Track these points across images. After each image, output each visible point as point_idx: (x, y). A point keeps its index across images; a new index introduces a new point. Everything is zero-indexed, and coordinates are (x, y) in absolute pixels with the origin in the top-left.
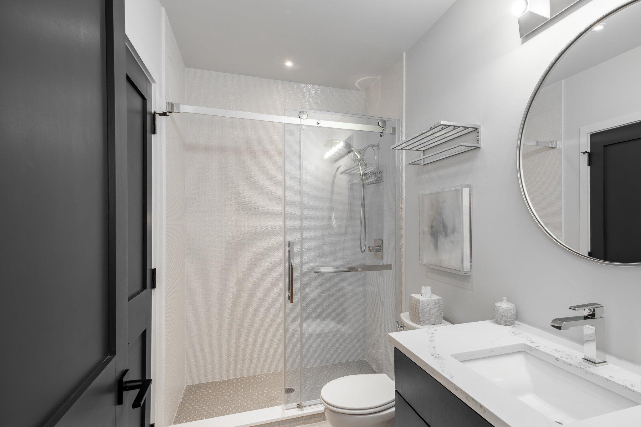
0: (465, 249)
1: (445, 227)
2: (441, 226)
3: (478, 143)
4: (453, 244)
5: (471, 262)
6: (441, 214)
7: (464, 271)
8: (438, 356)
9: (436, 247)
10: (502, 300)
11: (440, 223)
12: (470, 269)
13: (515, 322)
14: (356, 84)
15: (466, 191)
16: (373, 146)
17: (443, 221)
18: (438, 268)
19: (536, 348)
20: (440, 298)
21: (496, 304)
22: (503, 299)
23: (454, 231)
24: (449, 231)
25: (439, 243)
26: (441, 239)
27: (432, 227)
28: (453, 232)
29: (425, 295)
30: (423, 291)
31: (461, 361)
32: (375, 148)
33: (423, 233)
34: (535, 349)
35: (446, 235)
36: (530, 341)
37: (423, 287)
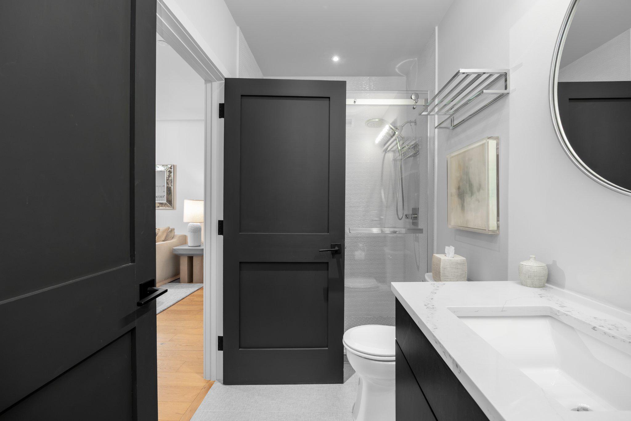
0: (490, 206)
1: (471, 185)
2: (468, 185)
3: (506, 88)
4: (479, 202)
5: (498, 220)
6: (467, 174)
7: (490, 230)
8: (432, 307)
9: (463, 207)
10: (528, 259)
11: (467, 183)
12: (496, 227)
13: (546, 285)
14: (397, 70)
15: (492, 144)
16: (411, 122)
17: (469, 181)
18: (464, 229)
19: (565, 312)
20: (464, 258)
21: (522, 263)
22: (530, 258)
23: (480, 188)
24: (475, 189)
25: (465, 204)
26: (467, 199)
27: (459, 188)
28: (479, 190)
29: (448, 255)
30: (446, 251)
31: (458, 317)
32: (413, 124)
33: (451, 196)
34: (565, 314)
35: (472, 194)
36: (560, 304)
37: (447, 248)
